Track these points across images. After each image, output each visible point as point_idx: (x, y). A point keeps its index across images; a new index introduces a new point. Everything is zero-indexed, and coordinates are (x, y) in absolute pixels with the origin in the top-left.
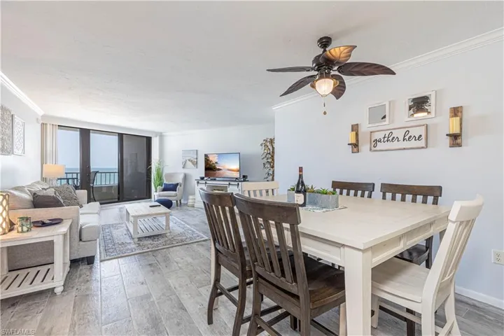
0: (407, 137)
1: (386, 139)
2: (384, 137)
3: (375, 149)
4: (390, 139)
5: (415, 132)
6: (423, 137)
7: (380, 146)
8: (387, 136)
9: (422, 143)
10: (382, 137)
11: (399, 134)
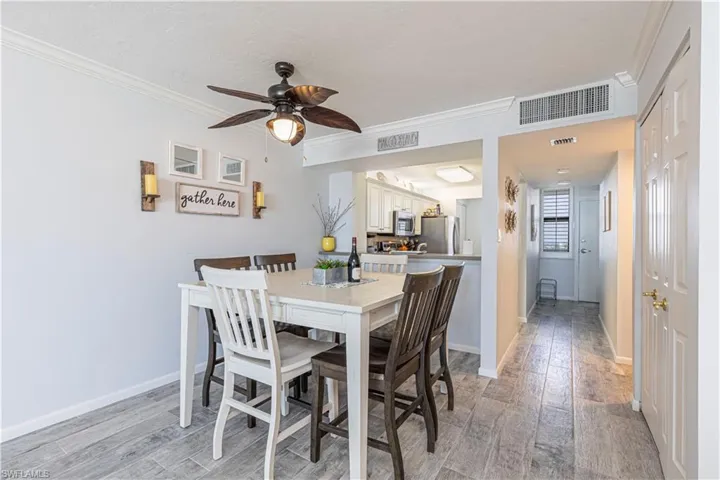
0: (221, 201)
1: (198, 198)
2: (197, 196)
3: (185, 209)
4: (204, 199)
5: (229, 197)
6: (236, 204)
7: (191, 206)
8: (200, 194)
9: (235, 211)
10: (193, 195)
11: (213, 195)
